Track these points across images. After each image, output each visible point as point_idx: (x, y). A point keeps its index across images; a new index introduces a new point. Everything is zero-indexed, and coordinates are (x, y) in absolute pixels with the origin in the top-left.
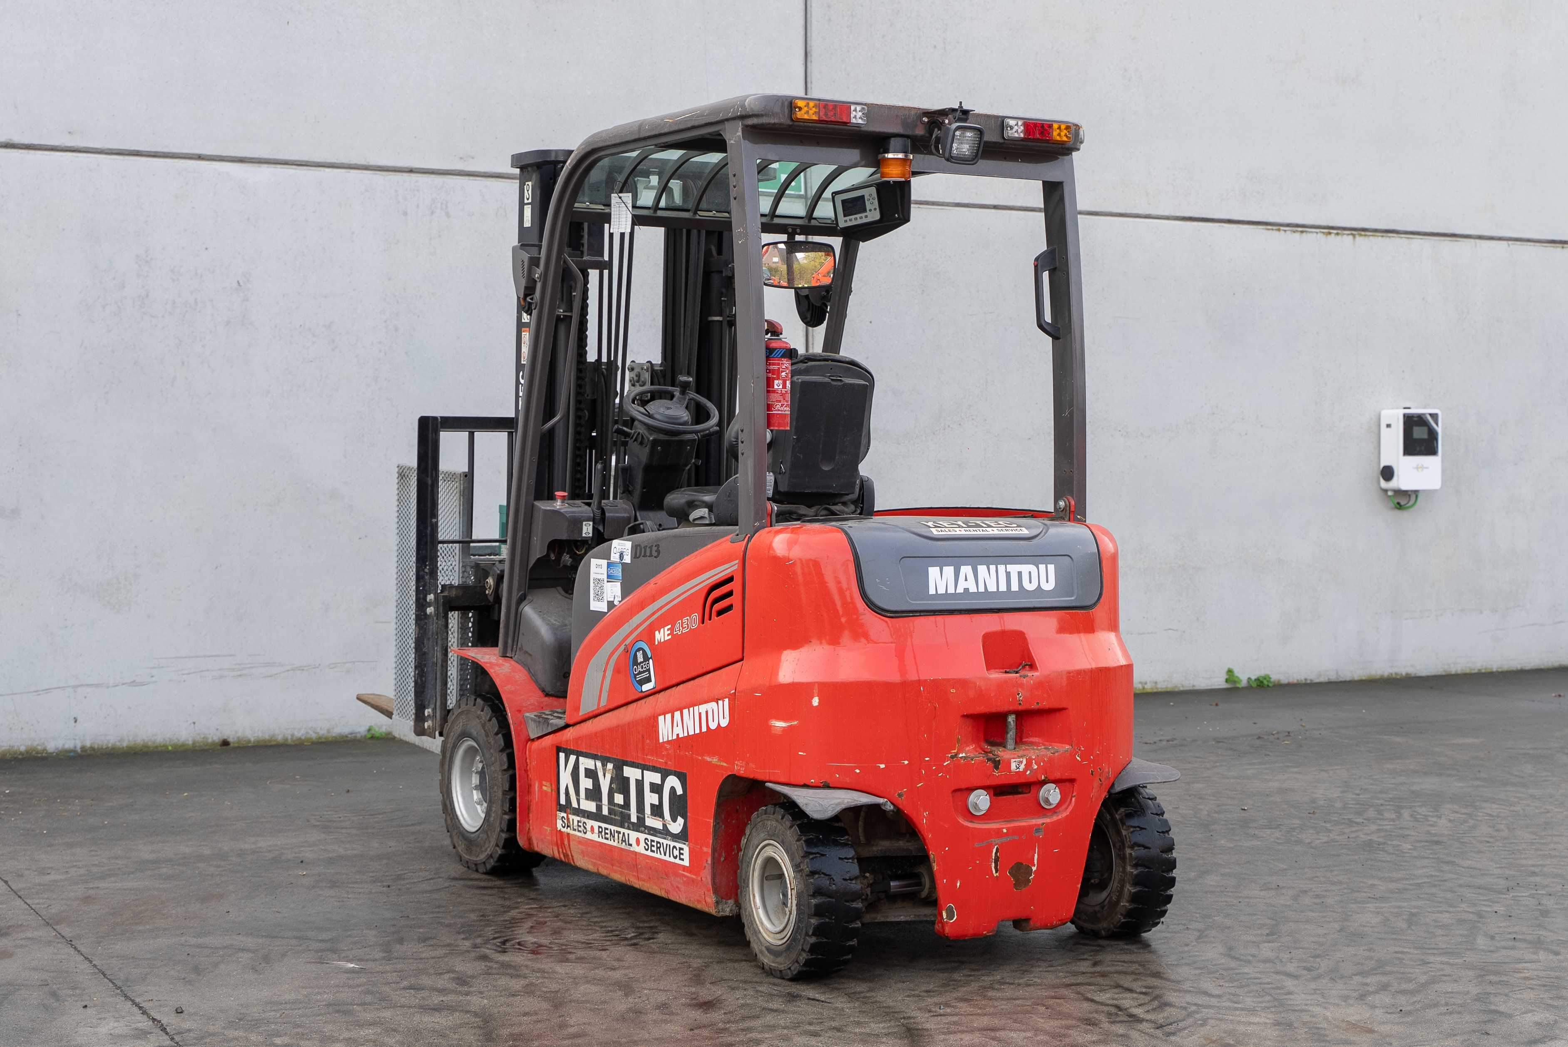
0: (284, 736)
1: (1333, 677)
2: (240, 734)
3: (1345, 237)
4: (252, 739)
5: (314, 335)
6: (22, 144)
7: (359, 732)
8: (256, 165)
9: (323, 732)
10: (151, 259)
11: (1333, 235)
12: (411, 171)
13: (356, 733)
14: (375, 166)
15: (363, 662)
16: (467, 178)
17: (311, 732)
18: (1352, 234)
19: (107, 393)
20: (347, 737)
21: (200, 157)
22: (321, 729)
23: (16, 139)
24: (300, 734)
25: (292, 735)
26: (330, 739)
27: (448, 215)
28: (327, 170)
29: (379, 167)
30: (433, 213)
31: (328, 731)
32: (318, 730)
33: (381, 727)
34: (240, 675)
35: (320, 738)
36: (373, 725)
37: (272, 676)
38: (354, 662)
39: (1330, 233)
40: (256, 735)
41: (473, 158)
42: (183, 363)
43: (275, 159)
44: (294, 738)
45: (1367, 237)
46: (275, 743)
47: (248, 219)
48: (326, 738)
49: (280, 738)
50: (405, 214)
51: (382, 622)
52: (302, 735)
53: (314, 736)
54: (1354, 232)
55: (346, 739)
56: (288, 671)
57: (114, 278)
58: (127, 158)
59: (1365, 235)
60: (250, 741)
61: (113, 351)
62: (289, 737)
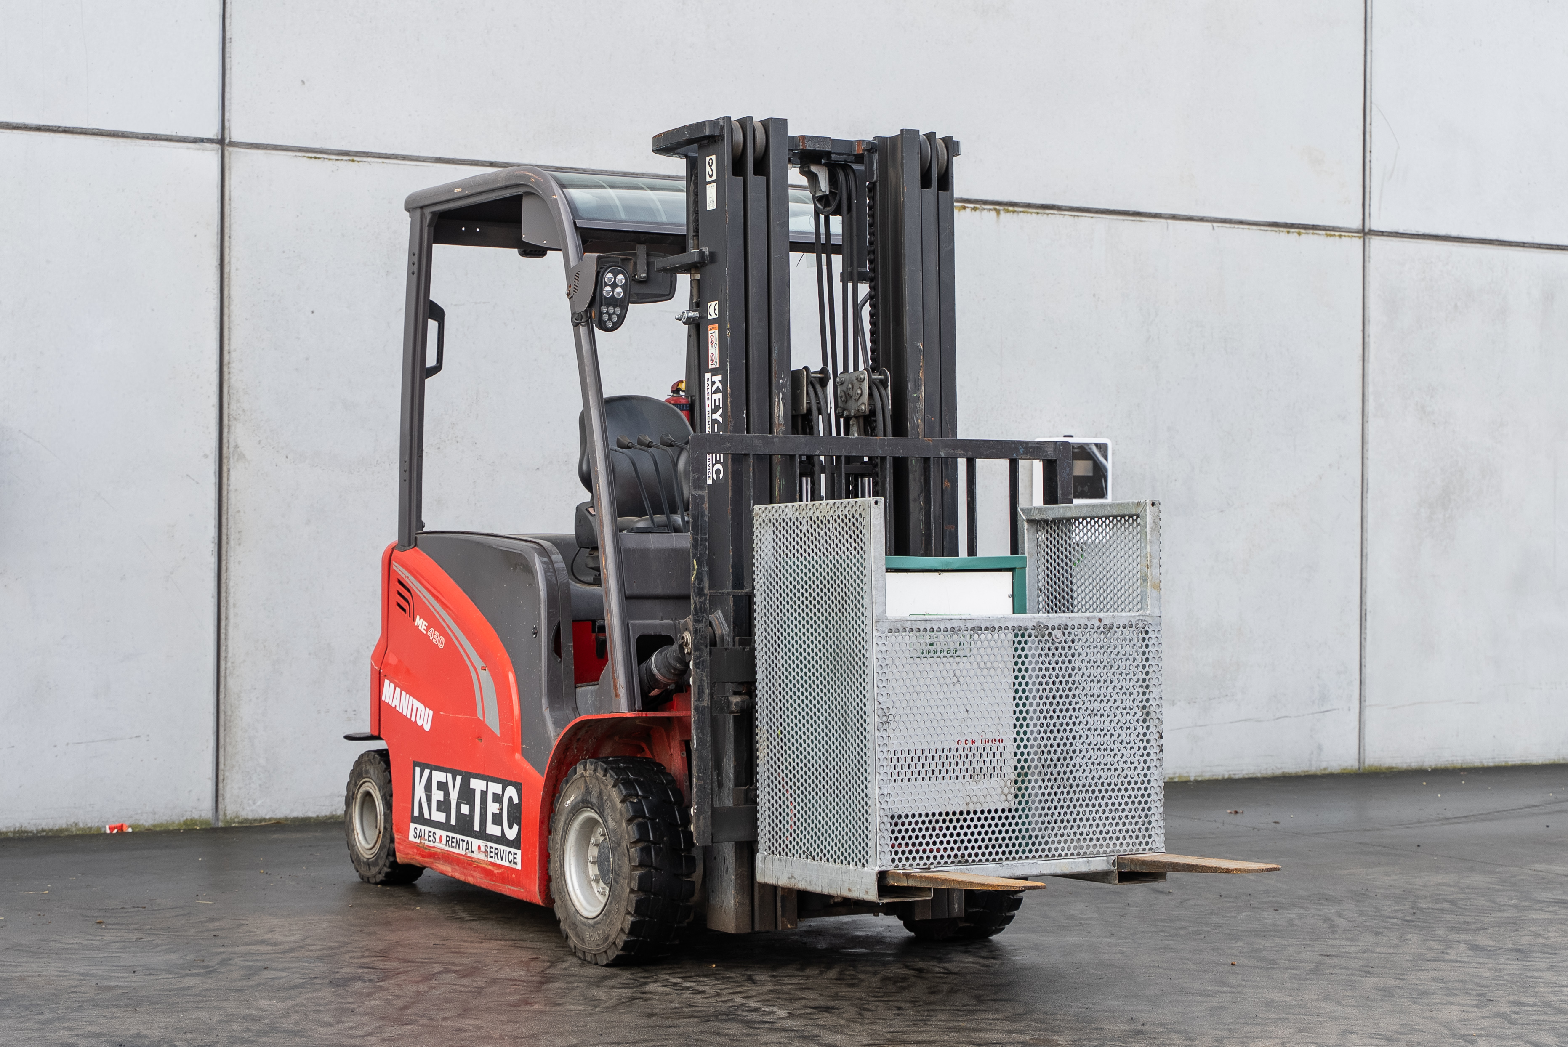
3: (985, 212)
11: (968, 210)
18: (995, 209)
39: (964, 208)
45: (1016, 214)
54: (997, 207)
59: (1014, 212)
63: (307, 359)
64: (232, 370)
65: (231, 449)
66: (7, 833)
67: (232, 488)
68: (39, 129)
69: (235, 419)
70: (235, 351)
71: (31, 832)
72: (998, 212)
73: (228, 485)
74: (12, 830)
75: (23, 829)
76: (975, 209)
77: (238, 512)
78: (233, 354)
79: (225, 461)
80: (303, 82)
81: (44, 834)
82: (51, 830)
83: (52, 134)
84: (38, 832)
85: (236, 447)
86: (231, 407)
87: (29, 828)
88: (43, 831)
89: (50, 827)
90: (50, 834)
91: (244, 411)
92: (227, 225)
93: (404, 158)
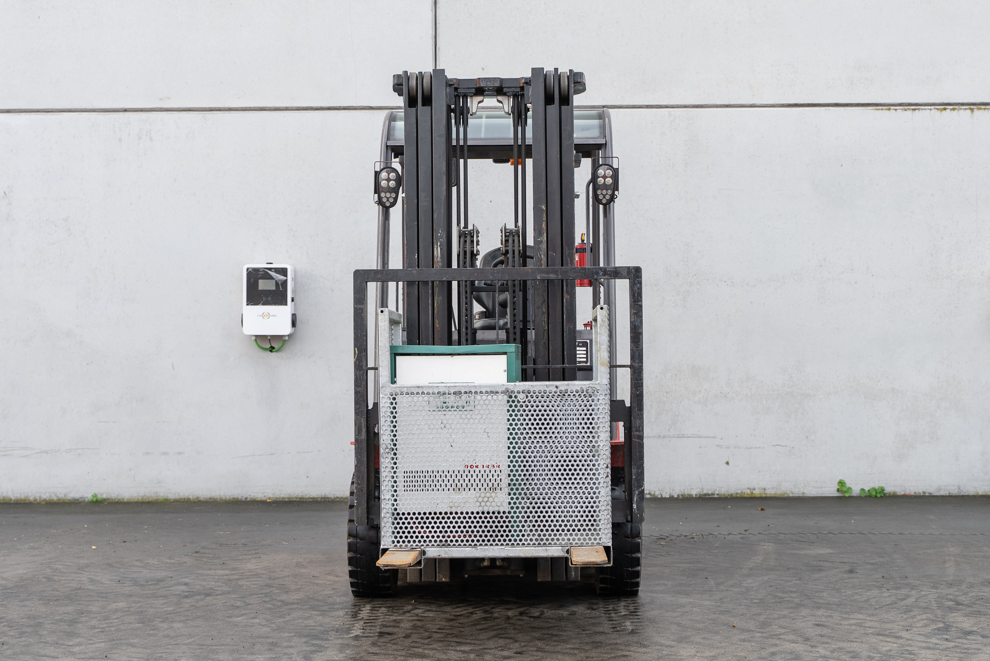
0: (35, 497)
1: (954, 491)
2: (5, 495)
3: (962, 111)
4: (13, 498)
5: (56, 226)
7: (87, 497)
8: (18, 114)
9: (61, 496)
11: (948, 111)
12: (125, 110)
13: (85, 498)
14: (99, 109)
15: (89, 449)
16: (166, 112)
17: (53, 496)
18: (970, 109)
20: (78, 500)
22: (60, 494)
24: (46, 496)
25: (40, 497)
26: (66, 501)
27: (151, 139)
28: (66, 114)
29: (102, 109)
30: (140, 138)
31: (65, 495)
32: (58, 494)
33: (102, 494)
34: (5, 455)
35: (59, 500)
36: (96, 492)
37: (26, 456)
38: (83, 449)
39: (945, 109)
40: (15, 495)
41: (169, 99)
43: (30, 109)
44: (42, 499)
45: (986, 111)
46: (28, 502)
47: (12, 150)
48: (63, 500)
49: (32, 498)
50: (120, 140)
51: (103, 422)
52: (47, 497)
53: (55, 498)
54: (972, 107)
55: (77, 501)
56: (37, 453)
59: (985, 109)
60: (11, 500)
62: (38, 498)
63: (488, 229)
66: (317, 498)
68: (329, 109)
71: (331, 498)
72: (972, 110)
74: (320, 496)
75: (326, 496)
76: (954, 109)
80: (483, 69)
81: (338, 499)
82: (342, 498)
83: (337, 111)
84: (335, 498)
87: (330, 496)
88: (337, 498)
89: (342, 496)
90: (341, 500)
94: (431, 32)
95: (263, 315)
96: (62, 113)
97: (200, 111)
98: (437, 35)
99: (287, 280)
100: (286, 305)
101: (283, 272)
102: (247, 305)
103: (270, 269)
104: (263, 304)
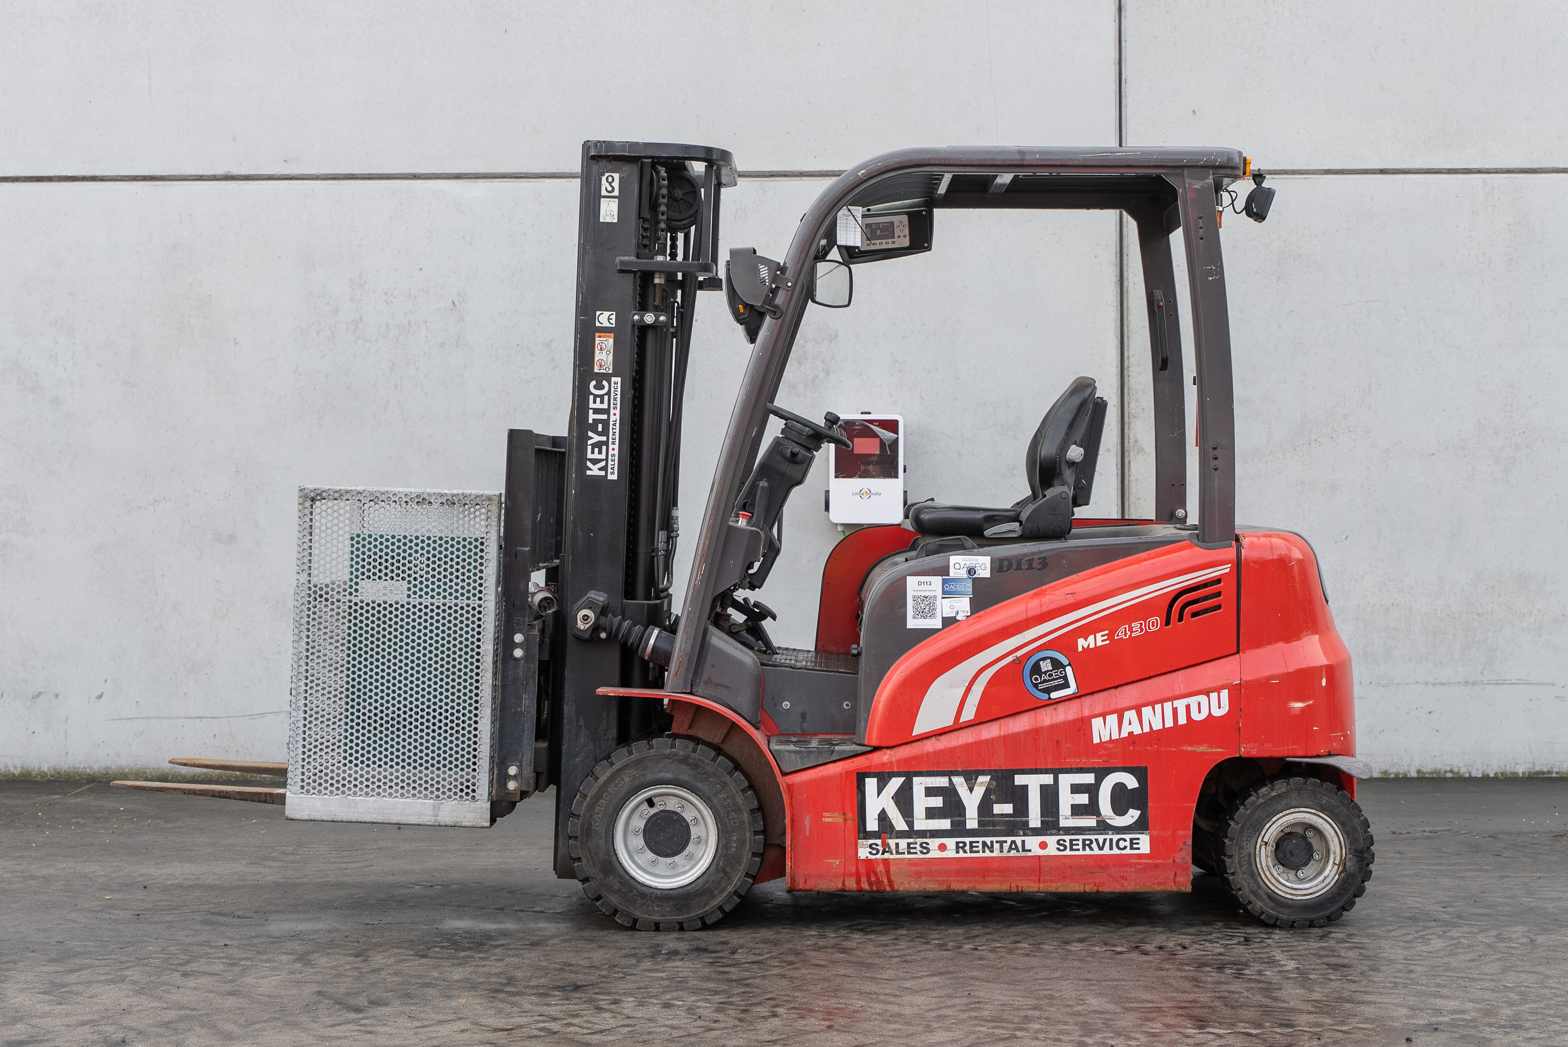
5: (532, 354)
6: (241, 176)
8: (473, 180)
10: (365, 282)
19: (320, 418)
21: (415, 177)
23: (235, 171)
28: (547, 180)
42: (396, 386)
43: (491, 174)
47: (464, 237)
57: (328, 304)
58: (342, 182)
61: (326, 377)
64: (1131, 373)
65: (1131, 444)
67: (1132, 478)
69: (1135, 417)
70: (1134, 356)
73: (1129, 476)
77: (1139, 499)
78: (1132, 359)
79: (1126, 454)
80: (1194, 112)
85: (1136, 441)
86: (1131, 406)
91: (1143, 409)
92: (1125, 245)
93: (1294, 172)
94: (1114, 55)
95: (861, 494)
96: (542, 180)
97: (755, 177)
98: (1123, 59)
99: (897, 438)
100: (897, 477)
101: (892, 426)
102: (836, 477)
103: (871, 422)
104: (860, 477)
